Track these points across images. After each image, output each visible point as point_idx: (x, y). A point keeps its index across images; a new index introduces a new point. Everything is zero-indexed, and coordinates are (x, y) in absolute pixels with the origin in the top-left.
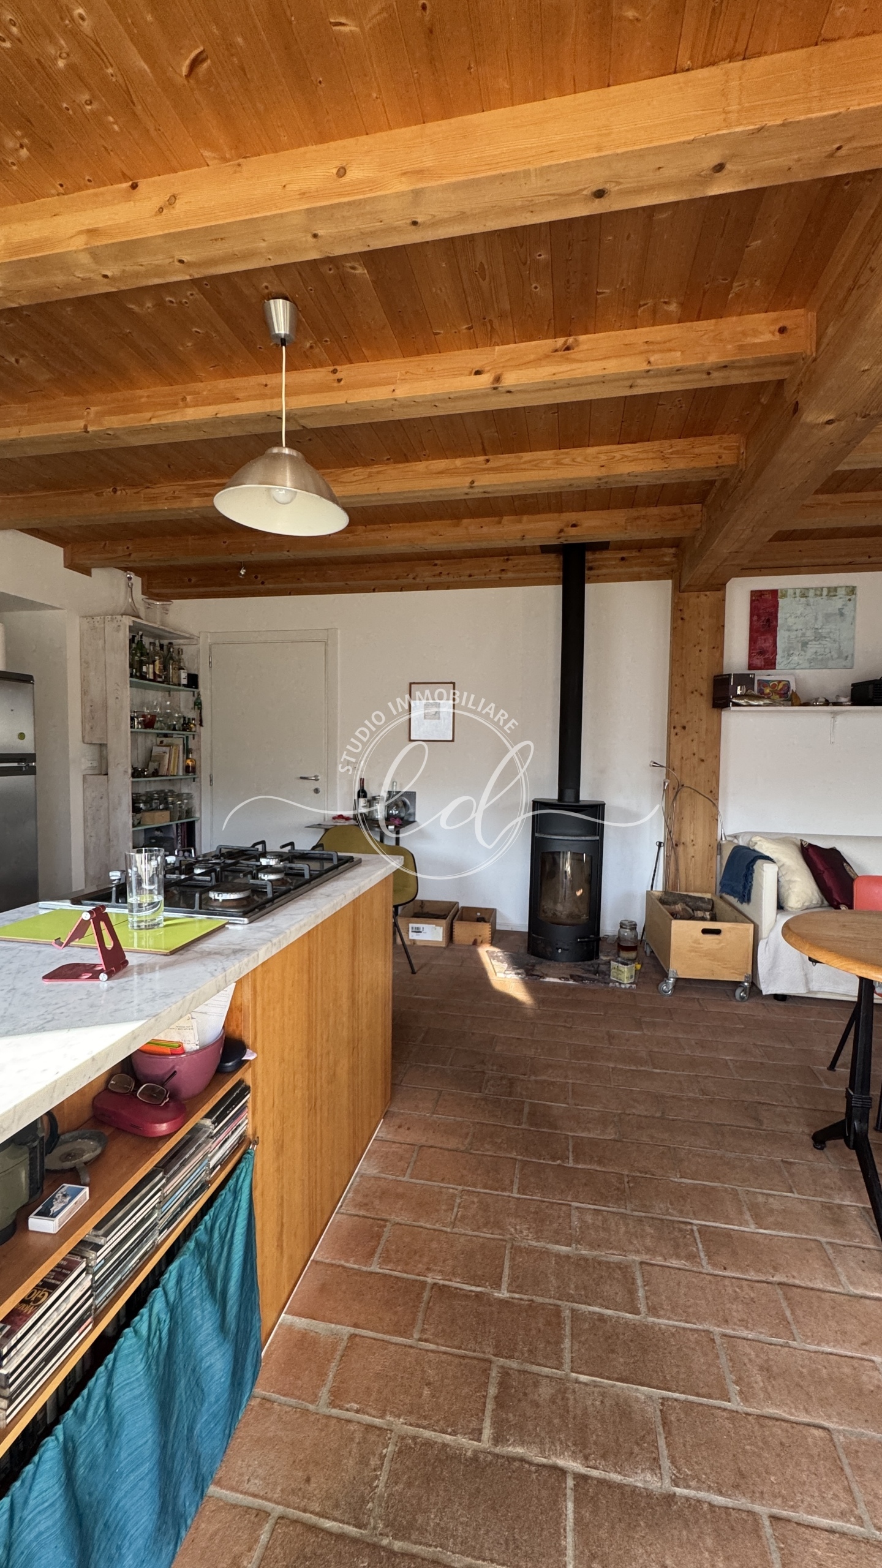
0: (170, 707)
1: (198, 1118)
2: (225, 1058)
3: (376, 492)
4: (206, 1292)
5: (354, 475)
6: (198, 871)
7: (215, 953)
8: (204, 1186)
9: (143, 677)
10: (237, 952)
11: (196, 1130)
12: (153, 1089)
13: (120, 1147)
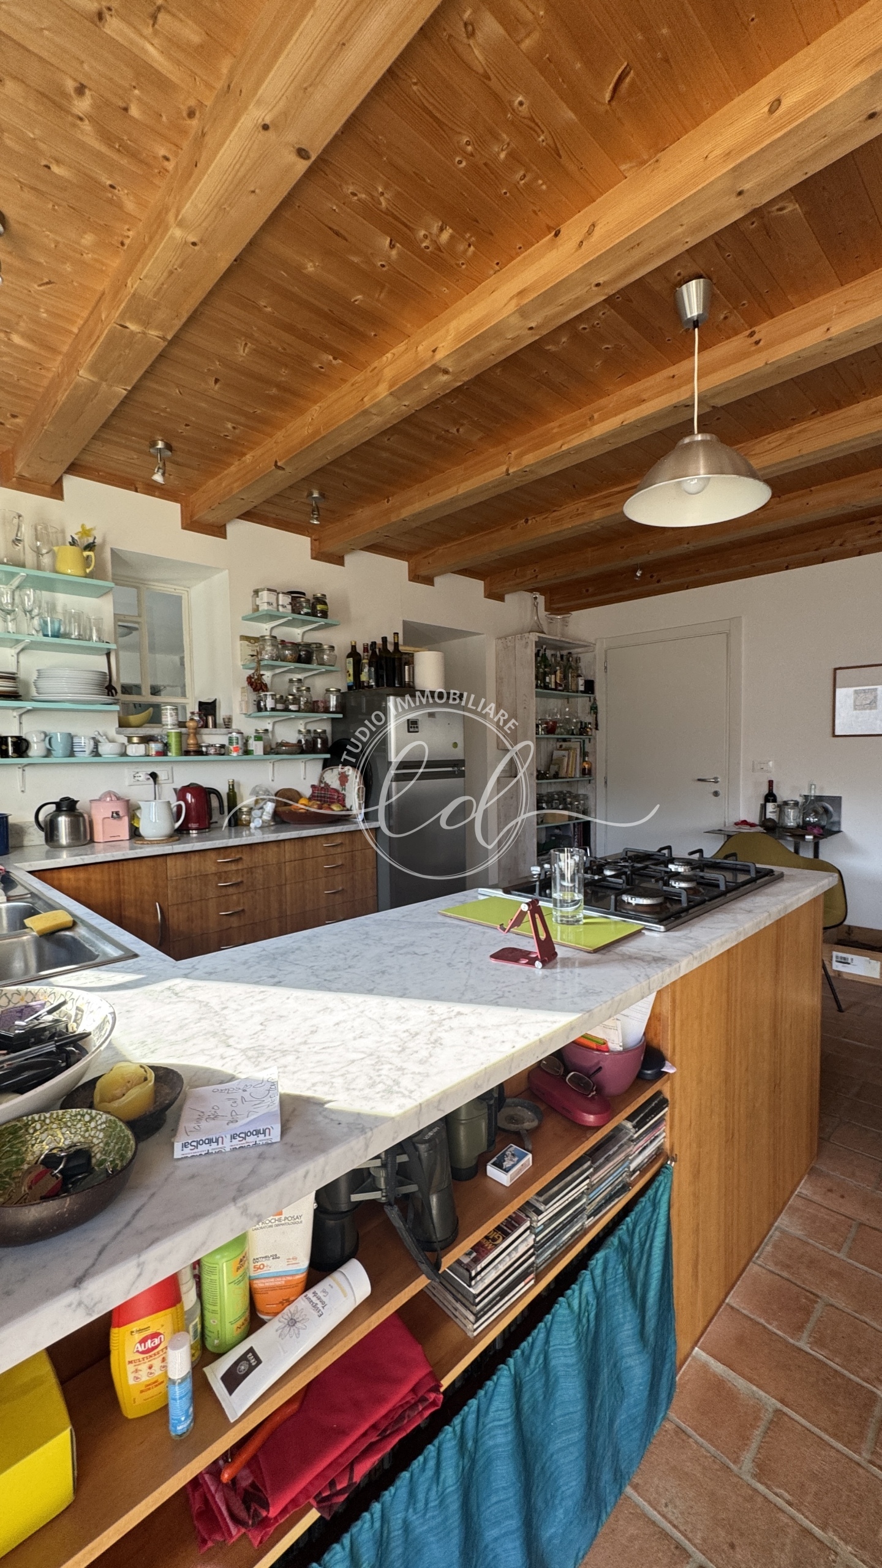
0: (569, 713)
1: (620, 1119)
2: (645, 1065)
3: (798, 455)
4: (628, 1294)
5: (769, 443)
6: (608, 873)
7: (636, 958)
8: (625, 1188)
9: (546, 687)
10: (658, 960)
11: (618, 1129)
12: (580, 1078)
13: (553, 1125)
